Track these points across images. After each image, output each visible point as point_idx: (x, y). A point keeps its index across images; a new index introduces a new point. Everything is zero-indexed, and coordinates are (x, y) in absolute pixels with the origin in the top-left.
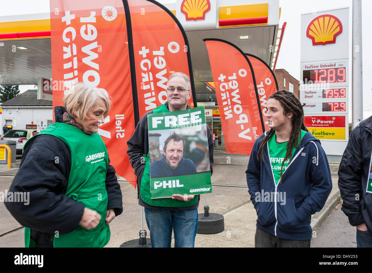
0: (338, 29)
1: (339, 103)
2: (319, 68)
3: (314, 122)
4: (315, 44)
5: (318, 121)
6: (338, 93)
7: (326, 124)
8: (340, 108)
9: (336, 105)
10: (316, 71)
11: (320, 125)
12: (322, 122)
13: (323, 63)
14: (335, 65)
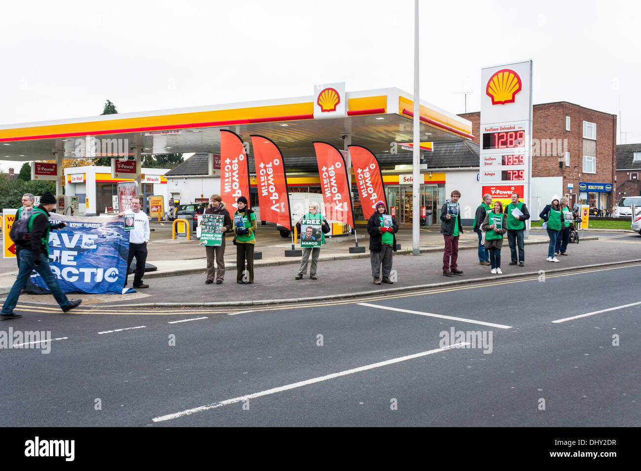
0: (517, 87)
1: (519, 171)
2: (499, 131)
3: (493, 193)
4: (494, 103)
5: (498, 191)
6: (517, 160)
7: (505, 195)
8: (519, 177)
9: (515, 173)
10: (496, 135)
11: (499, 196)
12: (501, 192)
13: (503, 125)
14: (514, 128)
